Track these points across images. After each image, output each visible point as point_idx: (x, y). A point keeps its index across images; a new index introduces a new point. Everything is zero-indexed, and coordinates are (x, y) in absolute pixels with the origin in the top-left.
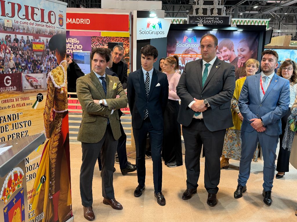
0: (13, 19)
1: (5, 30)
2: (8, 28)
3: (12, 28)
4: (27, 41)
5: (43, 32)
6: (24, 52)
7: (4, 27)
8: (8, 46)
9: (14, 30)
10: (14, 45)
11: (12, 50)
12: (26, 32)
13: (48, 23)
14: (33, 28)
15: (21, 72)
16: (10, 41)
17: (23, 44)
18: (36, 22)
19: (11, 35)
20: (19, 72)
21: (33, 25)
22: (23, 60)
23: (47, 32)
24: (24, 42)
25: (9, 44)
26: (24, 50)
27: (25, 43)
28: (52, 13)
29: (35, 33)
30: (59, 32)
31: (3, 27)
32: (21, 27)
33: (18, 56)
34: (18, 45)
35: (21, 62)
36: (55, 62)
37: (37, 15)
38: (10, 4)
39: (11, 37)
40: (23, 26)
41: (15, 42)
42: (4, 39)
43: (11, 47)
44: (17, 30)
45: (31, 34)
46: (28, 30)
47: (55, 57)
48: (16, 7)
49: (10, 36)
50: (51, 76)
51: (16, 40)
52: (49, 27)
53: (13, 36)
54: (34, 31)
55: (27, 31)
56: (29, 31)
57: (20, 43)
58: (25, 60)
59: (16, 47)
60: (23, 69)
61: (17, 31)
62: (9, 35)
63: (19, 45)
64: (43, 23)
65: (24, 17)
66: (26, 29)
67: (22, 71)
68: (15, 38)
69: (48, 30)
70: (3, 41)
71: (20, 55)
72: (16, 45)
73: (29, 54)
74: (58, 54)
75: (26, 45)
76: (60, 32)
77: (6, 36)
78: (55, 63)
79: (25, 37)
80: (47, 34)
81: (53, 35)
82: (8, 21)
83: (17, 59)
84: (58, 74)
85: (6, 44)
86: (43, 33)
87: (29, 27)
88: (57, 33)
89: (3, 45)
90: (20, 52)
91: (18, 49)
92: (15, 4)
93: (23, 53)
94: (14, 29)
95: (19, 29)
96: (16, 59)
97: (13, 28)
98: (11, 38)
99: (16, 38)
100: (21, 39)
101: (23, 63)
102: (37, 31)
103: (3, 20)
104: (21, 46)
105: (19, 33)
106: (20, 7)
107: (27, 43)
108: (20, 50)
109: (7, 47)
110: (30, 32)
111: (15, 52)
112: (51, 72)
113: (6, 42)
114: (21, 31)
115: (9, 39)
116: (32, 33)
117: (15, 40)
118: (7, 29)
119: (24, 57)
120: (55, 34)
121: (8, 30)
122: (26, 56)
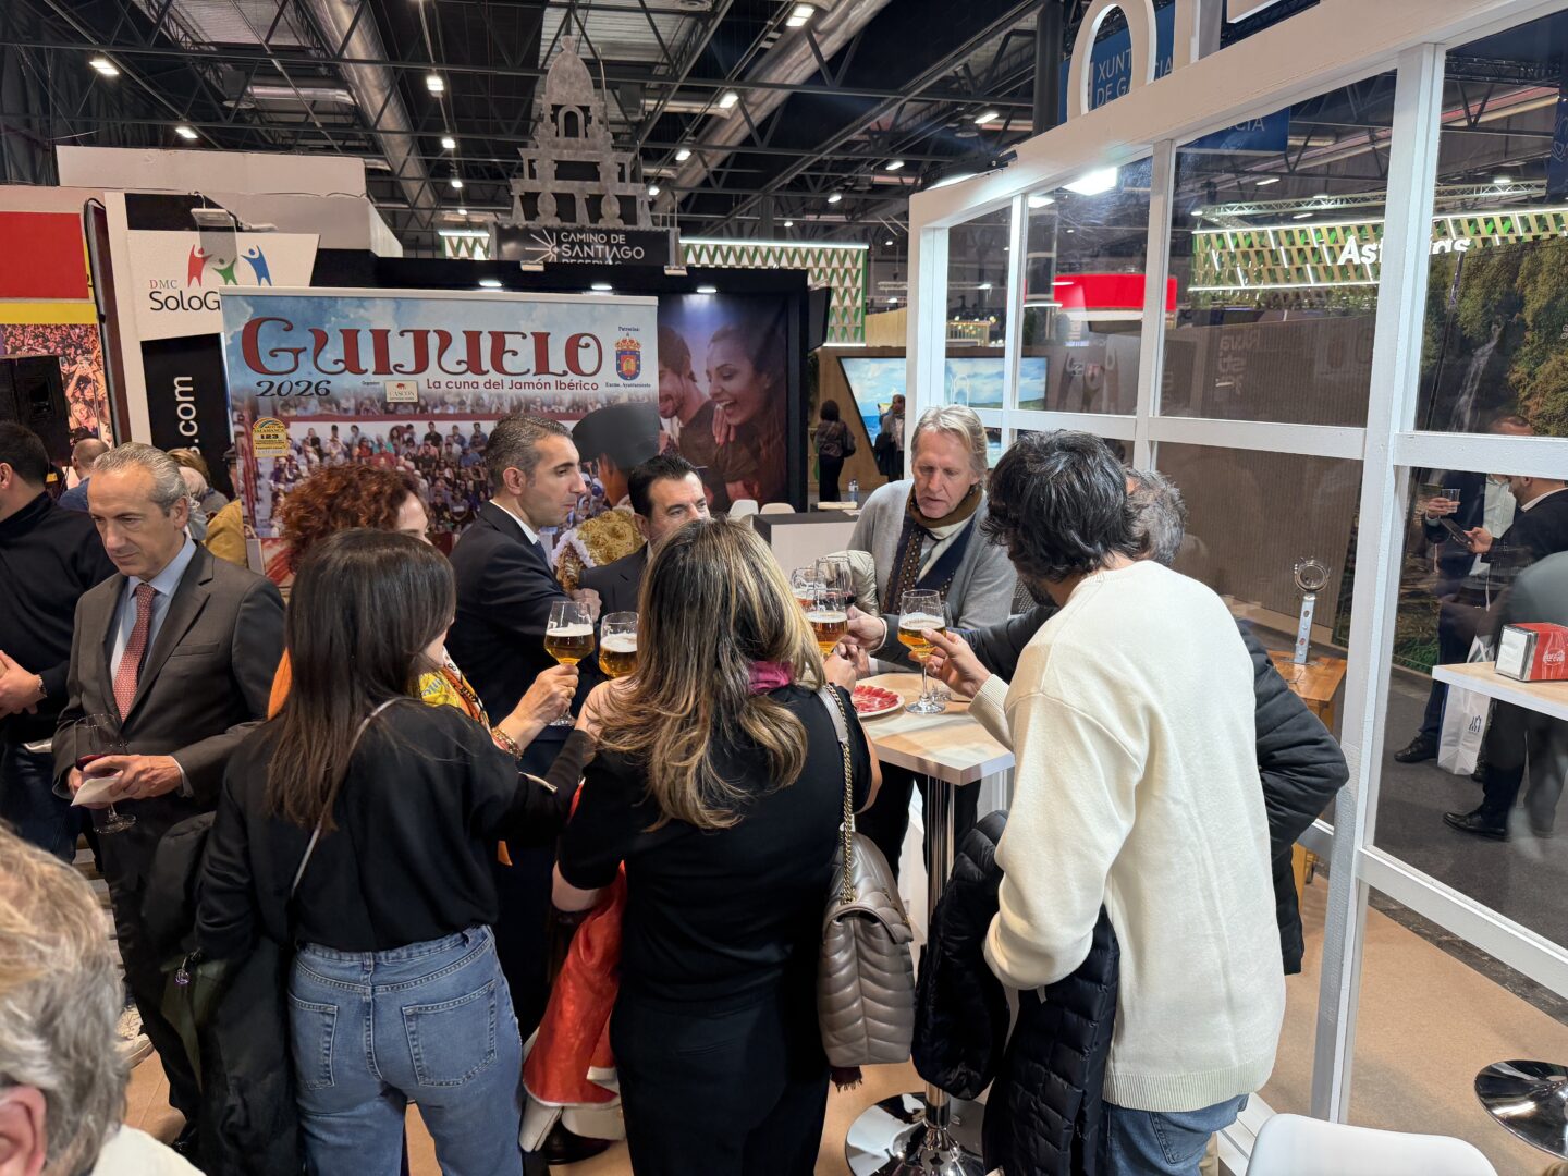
0: (422, 378)
1: (387, 411)
2: (400, 407)
3: (415, 405)
4: (475, 437)
5: (543, 405)
6: (462, 471)
7: (385, 405)
8: (402, 458)
9: (424, 410)
10: (427, 453)
11: (417, 468)
12: (468, 410)
13: (565, 373)
14: (499, 397)
15: (450, 530)
16: (410, 442)
17: (456, 448)
18: (513, 378)
19: (414, 423)
20: (442, 531)
21: (497, 389)
22: (459, 496)
23: (560, 404)
24: (461, 441)
25: (403, 448)
26: (462, 465)
27: (467, 445)
28: (583, 341)
29: (508, 411)
30: (618, 397)
31: (379, 405)
32: (449, 399)
33: (439, 483)
34: (440, 453)
35: (450, 502)
36: (594, 498)
37: (515, 353)
38: (410, 336)
39: (415, 430)
40: (458, 395)
41: (429, 442)
42: (386, 436)
43: (415, 459)
44: (435, 407)
45: (488, 417)
46: (478, 405)
47: (596, 481)
48: (433, 342)
49: (410, 427)
50: (575, 541)
51: (434, 438)
52: (570, 386)
53: (421, 429)
54: (501, 405)
55: (476, 409)
56: (483, 406)
57: (449, 444)
58: (465, 494)
59: (433, 458)
60: (456, 522)
61: (437, 411)
62: (404, 424)
63: (444, 451)
64: (545, 378)
65: (464, 367)
66: (469, 402)
67: (454, 528)
68: (427, 431)
69: (567, 396)
70: (380, 445)
71: (447, 480)
72: (434, 450)
73: (479, 476)
74: (611, 472)
75: (470, 451)
76: (623, 400)
77: (393, 430)
78: (595, 501)
79: (467, 428)
80: (563, 409)
81: (586, 410)
82: (400, 386)
83: (438, 493)
84: (607, 537)
85: (393, 452)
86: (545, 409)
87: (485, 396)
88: (609, 401)
89: (382, 454)
90: (448, 473)
91: (438, 463)
92: (428, 331)
93: (458, 476)
94: (427, 405)
95: (443, 403)
96: (432, 494)
97: (423, 402)
98: (413, 434)
99: (432, 431)
100: (451, 433)
101: (458, 505)
102: (515, 403)
103: (382, 385)
104: (449, 454)
105: (444, 417)
106: (445, 339)
107: (473, 444)
108: (447, 466)
109: (398, 461)
110: (485, 411)
111: (428, 473)
112: (575, 530)
113: (395, 445)
114: (451, 411)
115: (406, 436)
116: (493, 411)
117: (427, 437)
118: (396, 408)
119: (463, 488)
120: (599, 406)
121: (401, 411)
122: (471, 483)
